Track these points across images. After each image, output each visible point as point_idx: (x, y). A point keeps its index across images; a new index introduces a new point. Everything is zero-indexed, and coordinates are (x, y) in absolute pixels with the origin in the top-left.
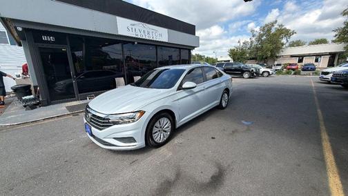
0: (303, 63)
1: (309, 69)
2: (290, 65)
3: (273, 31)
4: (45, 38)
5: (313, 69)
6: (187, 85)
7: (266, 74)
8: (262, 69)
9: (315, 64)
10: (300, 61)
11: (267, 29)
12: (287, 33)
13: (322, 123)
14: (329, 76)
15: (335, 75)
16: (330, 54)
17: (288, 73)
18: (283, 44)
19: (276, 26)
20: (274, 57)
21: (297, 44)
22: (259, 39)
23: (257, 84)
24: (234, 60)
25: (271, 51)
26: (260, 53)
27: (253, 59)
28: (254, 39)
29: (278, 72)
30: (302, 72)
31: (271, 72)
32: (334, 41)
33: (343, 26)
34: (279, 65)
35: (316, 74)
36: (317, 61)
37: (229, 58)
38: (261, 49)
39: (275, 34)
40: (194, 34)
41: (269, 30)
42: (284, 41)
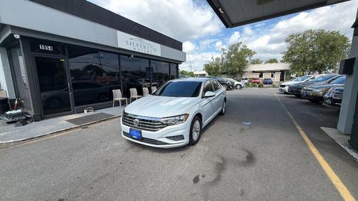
0: (263, 78)
1: (268, 82)
2: (254, 79)
3: (239, 50)
4: (42, 47)
5: (271, 83)
6: (208, 94)
7: (238, 87)
8: (236, 83)
9: (272, 78)
10: (261, 76)
11: (234, 48)
12: (250, 53)
13: (294, 120)
14: (286, 89)
15: (290, 88)
16: (281, 71)
17: (254, 86)
18: (247, 62)
19: (241, 46)
20: (241, 72)
21: (257, 62)
22: (229, 56)
23: (236, 95)
24: (210, 74)
25: (239, 67)
26: (230, 69)
27: (224, 73)
28: (224, 56)
29: (247, 85)
30: (265, 86)
31: (242, 85)
32: (282, 61)
33: (287, 50)
34: (246, 79)
35: (274, 86)
36: (272, 76)
37: (204, 72)
38: (231, 65)
39: (240, 53)
40: (182, 50)
41: (236, 49)
42: (247, 59)
